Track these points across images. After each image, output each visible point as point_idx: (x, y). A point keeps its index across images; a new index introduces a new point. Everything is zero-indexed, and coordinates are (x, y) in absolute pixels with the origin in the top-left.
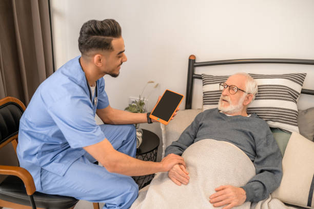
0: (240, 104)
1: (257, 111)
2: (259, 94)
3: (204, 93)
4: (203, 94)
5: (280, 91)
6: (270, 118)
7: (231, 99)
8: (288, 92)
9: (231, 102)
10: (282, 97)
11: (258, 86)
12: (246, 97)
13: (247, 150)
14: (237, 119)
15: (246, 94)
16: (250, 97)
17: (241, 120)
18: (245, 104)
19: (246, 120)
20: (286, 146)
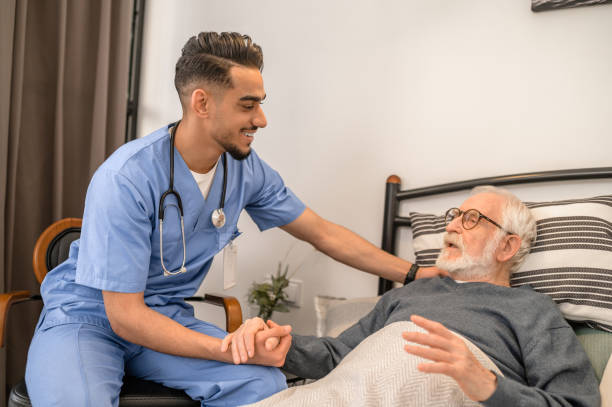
0: (488, 255)
1: (534, 279)
2: (538, 238)
3: (416, 254)
4: (415, 257)
5: (587, 229)
6: (566, 295)
7: (465, 241)
8: (604, 230)
9: (463, 247)
10: (592, 241)
11: (538, 222)
12: (504, 238)
13: (497, 355)
14: (478, 289)
15: (503, 234)
16: (513, 243)
17: (490, 294)
18: (499, 258)
19: (500, 293)
20: (606, 364)
